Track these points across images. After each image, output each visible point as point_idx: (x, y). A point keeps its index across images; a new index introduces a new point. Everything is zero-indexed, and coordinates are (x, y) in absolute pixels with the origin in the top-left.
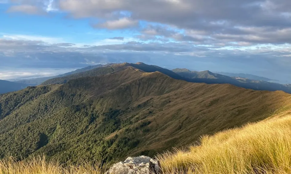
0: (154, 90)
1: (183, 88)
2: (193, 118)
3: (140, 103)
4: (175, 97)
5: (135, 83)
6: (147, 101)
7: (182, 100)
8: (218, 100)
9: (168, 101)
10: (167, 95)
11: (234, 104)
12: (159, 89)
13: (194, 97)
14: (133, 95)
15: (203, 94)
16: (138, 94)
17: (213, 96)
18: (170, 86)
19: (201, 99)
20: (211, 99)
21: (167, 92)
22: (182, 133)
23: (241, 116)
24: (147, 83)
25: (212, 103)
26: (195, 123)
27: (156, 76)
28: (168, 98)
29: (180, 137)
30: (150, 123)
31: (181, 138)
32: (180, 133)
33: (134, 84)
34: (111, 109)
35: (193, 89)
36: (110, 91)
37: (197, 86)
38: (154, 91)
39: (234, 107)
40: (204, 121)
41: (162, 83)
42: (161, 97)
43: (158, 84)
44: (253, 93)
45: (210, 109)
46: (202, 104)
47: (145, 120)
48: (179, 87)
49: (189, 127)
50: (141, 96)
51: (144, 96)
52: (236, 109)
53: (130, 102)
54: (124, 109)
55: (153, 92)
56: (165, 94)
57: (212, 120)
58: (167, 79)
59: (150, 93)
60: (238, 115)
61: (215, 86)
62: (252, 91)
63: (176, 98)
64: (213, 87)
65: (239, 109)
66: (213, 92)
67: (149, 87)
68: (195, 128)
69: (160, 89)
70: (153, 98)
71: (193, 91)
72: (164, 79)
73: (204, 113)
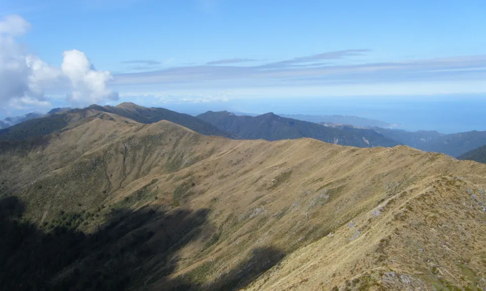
0: (159, 161)
1: (219, 154)
2: (243, 216)
3: (128, 193)
4: (203, 174)
5: (116, 150)
6: (145, 187)
7: (219, 179)
8: (290, 173)
9: (190, 184)
10: (187, 170)
11: (321, 179)
12: (169, 158)
13: (243, 170)
14: (111, 176)
15: (261, 163)
16: (124, 174)
17: (281, 166)
18: (192, 151)
19: (256, 174)
20: (277, 172)
21: (187, 165)
22: (220, 249)
23: (334, 202)
24: (143, 148)
25: (279, 180)
26: (246, 227)
27: (162, 131)
28: (190, 177)
29: (218, 259)
30: (151, 234)
31: (220, 261)
32: (216, 249)
33: (112, 151)
34: (63, 213)
35: (239, 153)
36: (59, 171)
37: (247, 147)
38: (160, 164)
39: (321, 184)
40: (265, 219)
41: (175, 145)
42: (175, 177)
43: (167, 149)
44: (355, 154)
45: (275, 192)
46: (261, 182)
47: (140, 229)
48: (212, 152)
49: (235, 235)
50: (130, 177)
51: (137, 177)
52: (325, 190)
53: (105, 192)
54: (92, 211)
55: (156, 166)
56: (183, 168)
57: (281, 215)
58: (186, 136)
59: (149, 169)
60: (329, 200)
61: (285, 145)
62: (354, 151)
63: (207, 176)
64: (279, 147)
65: (330, 187)
66: (281, 158)
67: (148, 157)
68: (246, 237)
69: (173, 158)
70: (156, 180)
71: (240, 157)
72: (178, 137)
73: (264, 203)
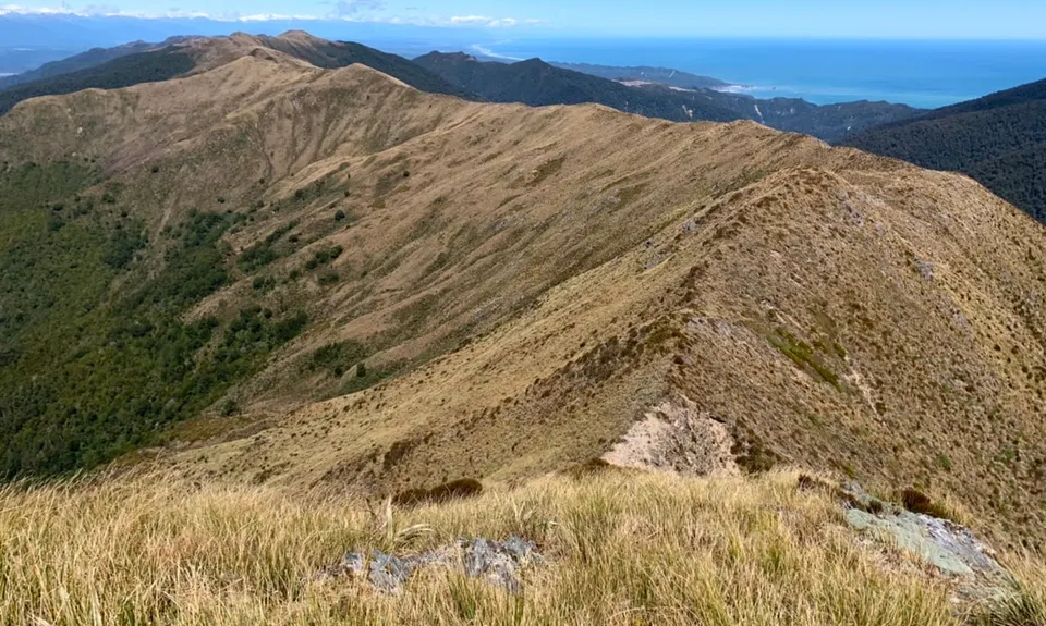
0: (351, 133)
1: (450, 125)
2: (484, 226)
3: (304, 184)
4: (423, 157)
5: (280, 113)
6: (329, 175)
7: (449, 166)
8: (562, 160)
9: (402, 173)
10: (396, 150)
11: (610, 172)
12: (367, 130)
13: (486, 154)
14: (272, 154)
15: (516, 143)
16: (293, 154)
17: (547, 149)
18: (406, 118)
19: (507, 159)
20: (542, 159)
21: (397, 142)
22: (447, 278)
23: (628, 209)
24: (324, 110)
25: (544, 171)
26: (488, 245)
27: (355, 83)
28: (401, 162)
29: (445, 291)
30: (340, 250)
31: (447, 295)
32: (442, 278)
33: (273, 114)
34: (195, 211)
35: (482, 124)
36: (186, 144)
37: (494, 115)
38: (353, 138)
39: (611, 179)
40: (518, 233)
41: (378, 108)
42: (378, 160)
43: (365, 113)
44: (668, 130)
45: (537, 191)
46: (514, 175)
47: (322, 242)
48: (437, 122)
49: (471, 257)
50: (304, 158)
51: (315, 158)
52: (616, 189)
53: (262, 181)
54: (244, 210)
55: (345, 141)
56: (390, 147)
57: (545, 227)
58: (395, 93)
59: (335, 146)
60: (620, 206)
61: (556, 113)
62: (666, 126)
63: (429, 162)
64: (547, 117)
65: (625, 186)
66: (548, 135)
67: (332, 125)
68: (490, 258)
69: (374, 129)
70: (347, 165)
71: (482, 132)
72: (382, 94)
73: (518, 208)
